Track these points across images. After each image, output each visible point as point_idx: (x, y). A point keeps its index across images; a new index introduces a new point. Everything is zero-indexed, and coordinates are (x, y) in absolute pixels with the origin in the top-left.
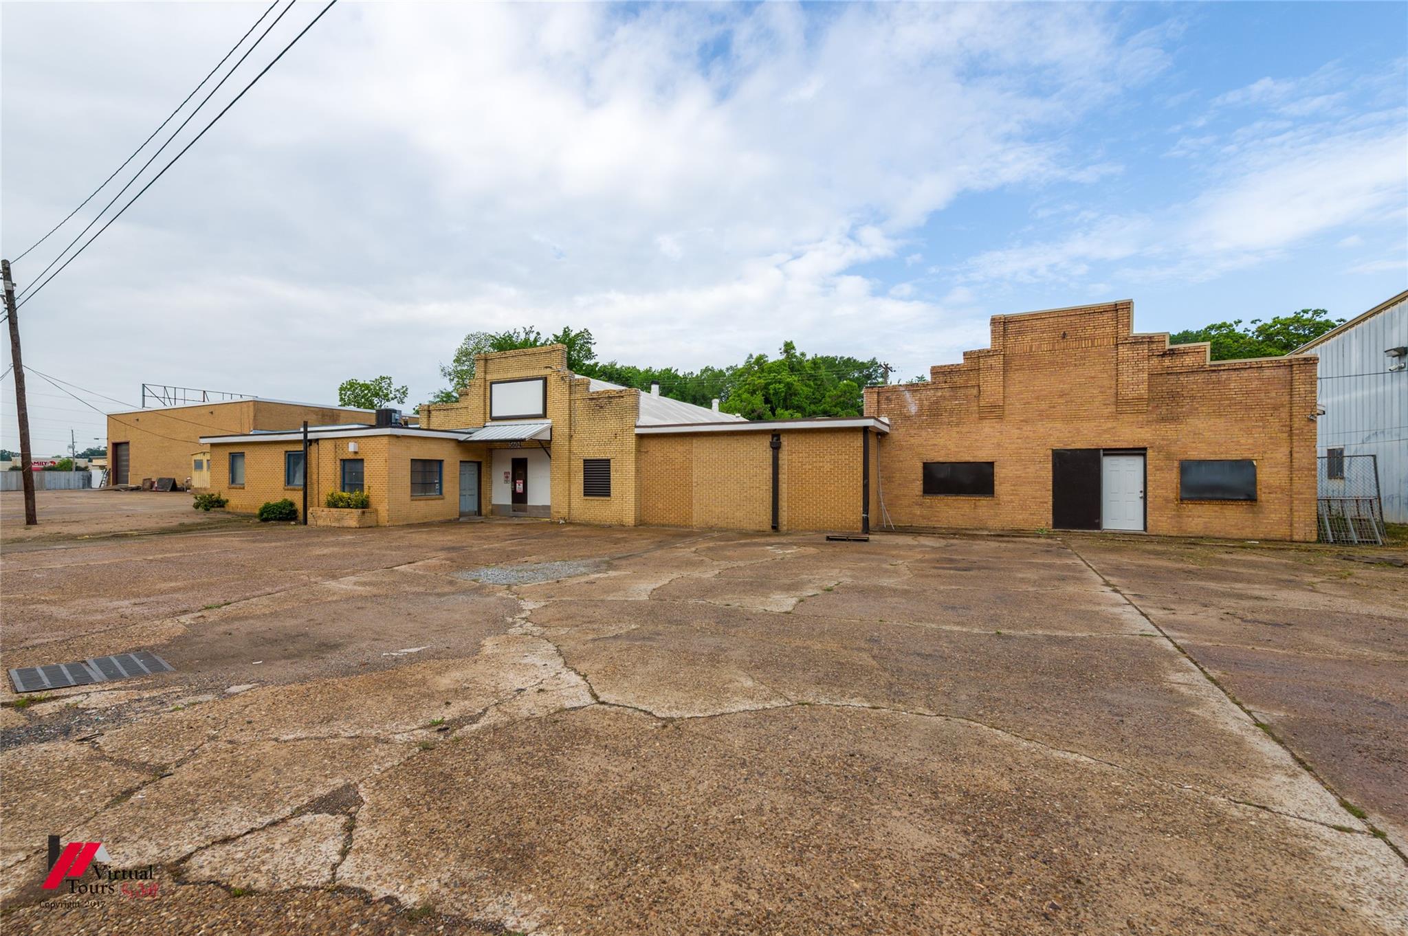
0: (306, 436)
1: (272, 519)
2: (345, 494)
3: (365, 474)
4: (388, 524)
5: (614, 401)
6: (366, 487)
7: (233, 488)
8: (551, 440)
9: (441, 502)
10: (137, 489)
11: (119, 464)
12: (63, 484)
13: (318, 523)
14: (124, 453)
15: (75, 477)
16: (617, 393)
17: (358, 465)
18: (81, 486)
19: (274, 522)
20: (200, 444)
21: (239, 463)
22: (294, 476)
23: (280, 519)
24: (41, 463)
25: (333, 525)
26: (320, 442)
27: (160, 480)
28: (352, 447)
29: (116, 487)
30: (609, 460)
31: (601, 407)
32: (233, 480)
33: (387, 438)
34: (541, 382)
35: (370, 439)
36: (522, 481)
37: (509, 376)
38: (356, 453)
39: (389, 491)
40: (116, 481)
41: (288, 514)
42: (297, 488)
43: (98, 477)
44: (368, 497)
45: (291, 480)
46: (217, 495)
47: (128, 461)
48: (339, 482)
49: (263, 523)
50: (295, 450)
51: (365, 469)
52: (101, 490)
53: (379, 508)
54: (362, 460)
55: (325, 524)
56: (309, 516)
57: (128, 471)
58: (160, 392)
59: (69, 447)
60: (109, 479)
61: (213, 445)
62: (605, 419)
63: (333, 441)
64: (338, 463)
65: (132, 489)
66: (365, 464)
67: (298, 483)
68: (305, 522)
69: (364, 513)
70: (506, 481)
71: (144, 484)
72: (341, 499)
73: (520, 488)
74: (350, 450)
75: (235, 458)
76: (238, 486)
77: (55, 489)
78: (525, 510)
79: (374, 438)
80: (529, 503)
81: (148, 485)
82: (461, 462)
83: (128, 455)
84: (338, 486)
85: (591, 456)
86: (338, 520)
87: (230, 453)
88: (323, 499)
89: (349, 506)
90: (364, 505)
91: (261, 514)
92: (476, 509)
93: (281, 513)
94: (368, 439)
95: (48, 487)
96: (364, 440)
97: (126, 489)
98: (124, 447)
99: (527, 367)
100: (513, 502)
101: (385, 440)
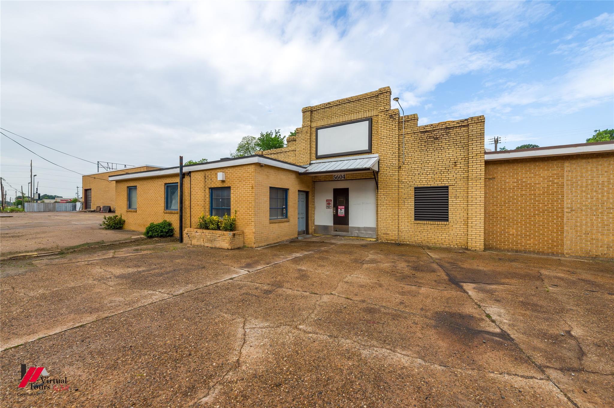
0: (181, 170)
1: (155, 237)
2: (215, 218)
3: (232, 199)
4: (254, 246)
5: (453, 132)
6: (233, 211)
7: (130, 212)
8: (379, 171)
9: (287, 224)
10: (94, 211)
11: (87, 199)
12: (64, 209)
13: (193, 243)
14: (89, 194)
15: (69, 205)
16: (458, 123)
17: (225, 193)
18: (72, 210)
19: (156, 239)
20: (108, 181)
21: (133, 194)
22: (171, 202)
23: (161, 236)
24: (66, 200)
25: (206, 245)
26: (192, 174)
27: (104, 207)
28: (220, 176)
29: (85, 210)
30: (447, 187)
31: (437, 138)
32: (130, 206)
33: (253, 166)
34: (367, 123)
35: (238, 169)
36: (343, 207)
37: (334, 121)
38: (223, 181)
39: (255, 215)
40: (86, 208)
41: (167, 233)
42: (173, 211)
43: (79, 205)
44: (234, 220)
45: (169, 205)
46: (119, 217)
47: (91, 198)
48: (208, 207)
49: (149, 240)
50: (172, 182)
51: (232, 195)
52: (80, 212)
53: (246, 231)
54: (229, 188)
55: (198, 243)
56: (185, 235)
57: (91, 203)
58: (105, 165)
59: (76, 193)
60: (83, 206)
61: (117, 182)
62: (442, 148)
63: (203, 173)
64: (207, 191)
65: (92, 211)
66: (232, 191)
67: (173, 208)
68: (181, 240)
69: (234, 235)
70: (328, 207)
71: (97, 209)
72: (211, 222)
73: (341, 212)
74: (219, 179)
75: (131, 190)
76: (132, 210)
77: (60, 211)
78: (347, 231)
79: (240, 168)
80: (351, 225)
81: (99, 209)
82: (299, 191)
83: (91, 195)
84: (207, 210)
85: (424, 183)
86: (211, 241)
87: (128, 187)
88: (196, 220)
89: (218, 228)
90: (231, 227)
91: (148, 232)
92: (305, 229)
93: (162, 231)
94: (234, 169)
95: (57, 210)
96: (231, 170)
97: (89, 211)
98: (89, 191)
99: (351, 112)
100: (334, 224)
101: (252, 169)
